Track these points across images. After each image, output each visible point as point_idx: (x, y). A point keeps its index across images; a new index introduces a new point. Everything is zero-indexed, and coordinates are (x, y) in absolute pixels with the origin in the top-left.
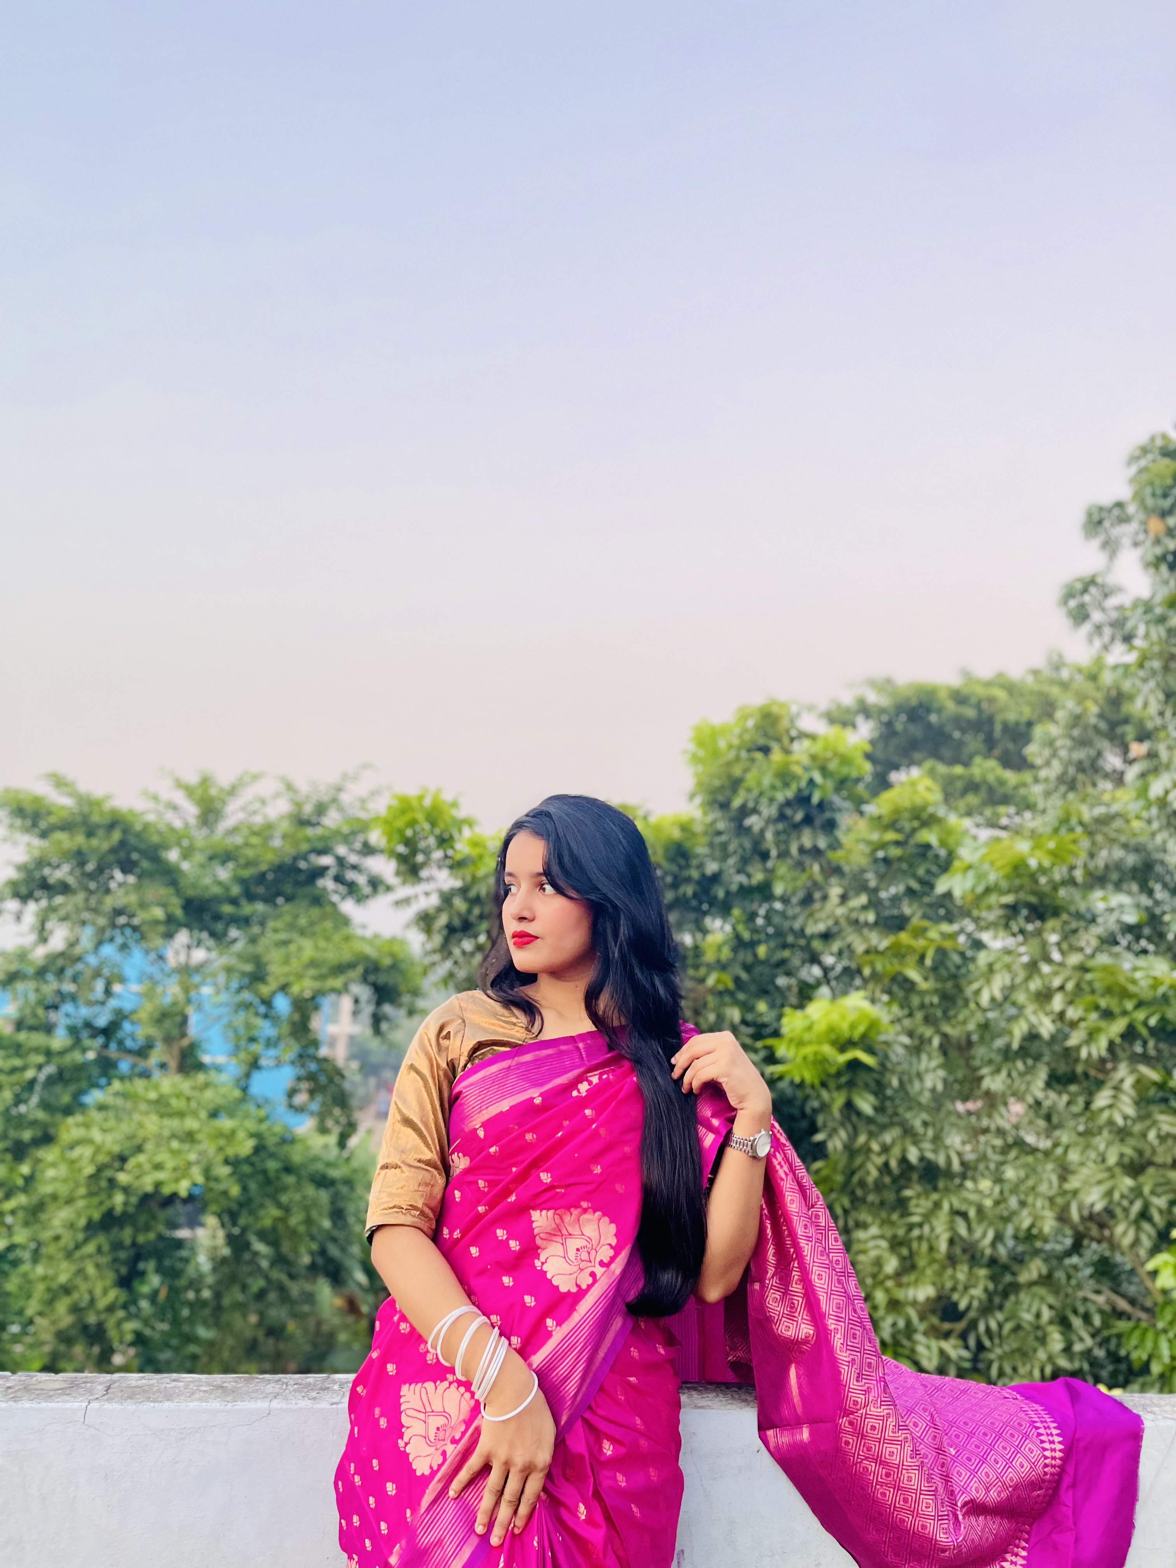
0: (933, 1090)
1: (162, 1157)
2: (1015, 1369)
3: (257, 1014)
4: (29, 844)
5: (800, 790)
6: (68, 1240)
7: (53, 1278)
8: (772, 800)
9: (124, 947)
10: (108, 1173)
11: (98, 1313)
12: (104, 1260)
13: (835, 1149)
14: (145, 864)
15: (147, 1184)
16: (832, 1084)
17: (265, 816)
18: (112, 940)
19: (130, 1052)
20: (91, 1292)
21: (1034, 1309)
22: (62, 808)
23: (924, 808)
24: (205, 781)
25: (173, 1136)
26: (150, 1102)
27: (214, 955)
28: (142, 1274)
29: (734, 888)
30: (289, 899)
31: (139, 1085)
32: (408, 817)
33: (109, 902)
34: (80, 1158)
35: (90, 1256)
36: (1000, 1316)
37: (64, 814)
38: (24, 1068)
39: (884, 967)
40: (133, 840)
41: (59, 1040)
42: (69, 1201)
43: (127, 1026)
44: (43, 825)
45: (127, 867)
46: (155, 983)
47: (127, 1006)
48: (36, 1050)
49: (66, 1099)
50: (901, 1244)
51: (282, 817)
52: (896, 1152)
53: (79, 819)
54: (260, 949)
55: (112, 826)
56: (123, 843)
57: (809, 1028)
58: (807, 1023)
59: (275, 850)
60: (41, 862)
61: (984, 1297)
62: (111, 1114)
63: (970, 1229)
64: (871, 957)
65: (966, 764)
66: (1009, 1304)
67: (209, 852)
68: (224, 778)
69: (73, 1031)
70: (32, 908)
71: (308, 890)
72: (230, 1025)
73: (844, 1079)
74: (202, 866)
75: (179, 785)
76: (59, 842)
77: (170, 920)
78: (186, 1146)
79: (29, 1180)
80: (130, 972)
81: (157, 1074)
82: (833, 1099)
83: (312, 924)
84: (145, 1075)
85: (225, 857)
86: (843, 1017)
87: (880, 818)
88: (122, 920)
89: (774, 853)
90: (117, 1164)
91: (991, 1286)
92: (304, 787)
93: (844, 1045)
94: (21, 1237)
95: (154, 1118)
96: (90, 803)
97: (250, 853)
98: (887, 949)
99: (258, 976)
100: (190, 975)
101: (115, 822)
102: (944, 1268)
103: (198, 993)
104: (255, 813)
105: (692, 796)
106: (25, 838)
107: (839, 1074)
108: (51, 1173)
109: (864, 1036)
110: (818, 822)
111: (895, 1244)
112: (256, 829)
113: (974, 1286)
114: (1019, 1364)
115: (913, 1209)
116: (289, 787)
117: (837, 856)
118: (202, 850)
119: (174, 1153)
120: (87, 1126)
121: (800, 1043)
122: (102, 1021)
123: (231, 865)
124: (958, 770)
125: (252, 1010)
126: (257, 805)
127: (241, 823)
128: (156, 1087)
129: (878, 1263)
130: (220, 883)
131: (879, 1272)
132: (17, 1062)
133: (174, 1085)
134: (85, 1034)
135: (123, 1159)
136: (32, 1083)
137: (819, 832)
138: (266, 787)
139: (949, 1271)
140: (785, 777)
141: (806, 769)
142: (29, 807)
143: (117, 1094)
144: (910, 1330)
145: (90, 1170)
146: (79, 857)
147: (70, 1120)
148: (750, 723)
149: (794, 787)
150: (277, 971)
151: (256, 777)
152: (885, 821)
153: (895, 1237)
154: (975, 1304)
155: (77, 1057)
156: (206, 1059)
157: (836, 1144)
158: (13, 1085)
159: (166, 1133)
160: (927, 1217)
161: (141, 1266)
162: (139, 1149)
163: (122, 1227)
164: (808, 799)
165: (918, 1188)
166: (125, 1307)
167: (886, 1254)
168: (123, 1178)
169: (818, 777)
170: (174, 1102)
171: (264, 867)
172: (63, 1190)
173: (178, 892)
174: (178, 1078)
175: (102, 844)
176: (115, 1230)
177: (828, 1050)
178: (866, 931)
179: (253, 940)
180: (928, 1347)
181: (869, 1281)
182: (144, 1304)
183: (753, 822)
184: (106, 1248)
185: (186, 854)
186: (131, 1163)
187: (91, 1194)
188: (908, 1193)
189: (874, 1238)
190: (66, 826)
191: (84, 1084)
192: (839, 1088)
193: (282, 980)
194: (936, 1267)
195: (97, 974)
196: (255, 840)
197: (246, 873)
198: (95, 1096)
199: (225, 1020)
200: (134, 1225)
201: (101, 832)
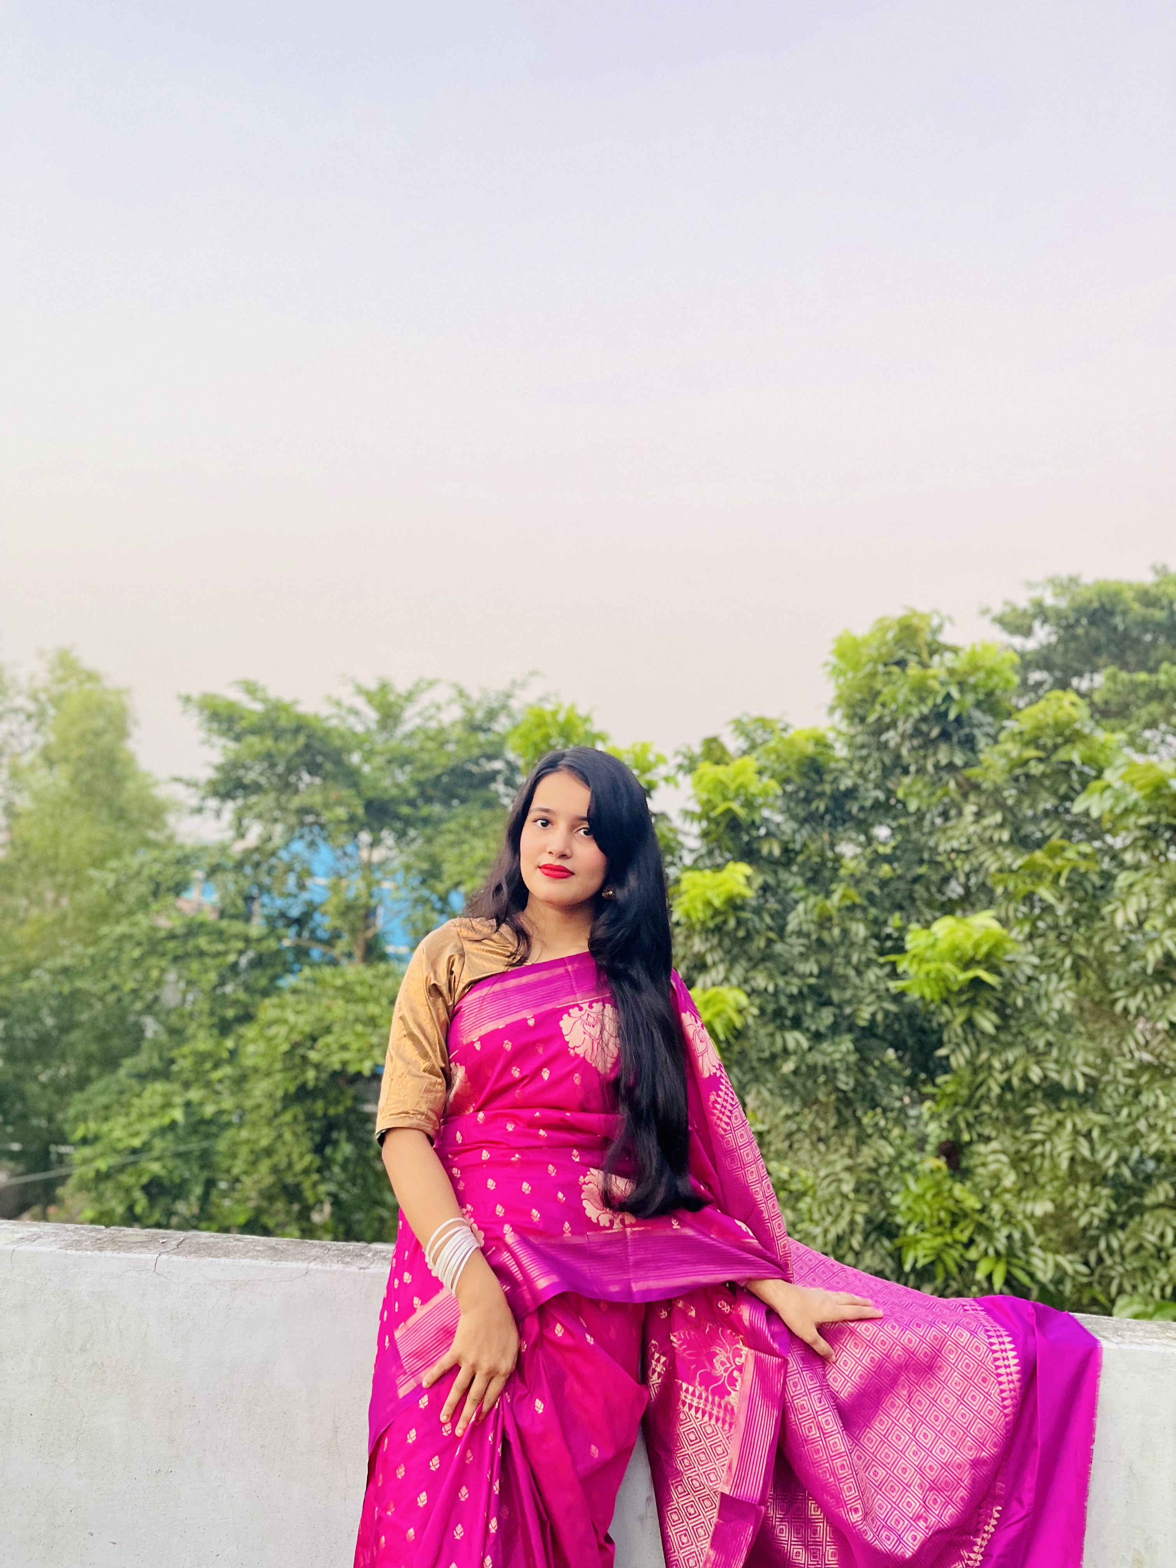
0: (1060, 1012)
1: (347, 1039)
2: (1134, 1287)
3: (433, 909)
4: (224, 747)
5: (935, 706)
6: (267, 1110)
7: (256, 1141)
8: (908, 716)
9: (312, 844)
10: (301, 1051)
11: (295, 1175)
12: (300, 1129)
13: (959, 1066)
14: (329, 766)
15: (335, 1062)
16: (953, 1001)
17: (440, 721)
18: (302, 837)
19: (320, 941)
20: (289, 1156)
21: (1158, 1231)
22: (253, 712)
23: (1068, 724)
24: (384, 688)
25: (357, 1020)
26: (337, 989)
27: (393, 853)
28: (335, 1144)
29: (868, 803)
30: (463, 801)
31: (327, 972)
32: (543, 731)
33: (296, 802)
34: (277, 1035)
35: (287, 1124)
36: (1121, 1235)
37: (254, 719)
38: (225, 953)
39: (1016, 887)
40: (317, 744)
41: (256, 927)
42: (268, 1074)
43: (317, 917)
44: (238, 728)
45: (314, 769)
46: (340, 877)
47: (317, 899)
48: (236, 937)
49: (263, 982)
50: (1023, 1160)
51: (453, 724)
52: (1018, 1069)
53: (267, 724)
54: (435, 848)
55: (297, 730)
56: (307, 746)
57: (933, 946)
58: (931, 940)
59: (449, 755)
60: (236, 764)
61: (1105, 1216)
62: (303, 997)
63: (1093, 1150)
64: (1004, 876)
65: (1153, 670)
66: (1132, 1224)
67: (387, 756)
68: (401, 686)
69: (270, 920)
70: (230, 806)
71: (482, 793)
72: (409, 919)
73: (964, 998)
74: (381, 769)
75: (361, 691)
76: (251, 746)
77: (352, 819)
78: (369, 1030)
79: (233, 1053)
80: (317, 867)
81: (344, 961)
82: (954, 1016)
83: (483, 825)
84: (334, 963)
85: (404, 760)
86: (968, 936)
87: (1021, 733)
88: (310, 819)
89: (913, 769)
90: (308, 1043)
91: (1113, 1207)
92: (476, 695)
93: (967, 964)
94: (228, 1103)
95: (340, 1002)
96: (277, 708)
97: (425, 757)
98: (1020, 868)
99: (433, 874)
100: (372, 872)
101: (299, 727)
102: (1065, 1186)
103: (379, 889)
104: (430, 718)
105: (832, 710)
106: (222, 741)
107: (961, 991)
108: (251, 1048)
109: (989, 955)
110: (955, 739)
111: (1017, 1160)
112: (431, 733)
113: (1095, 1205)
114: (1139, 1282)
115: (1035, 1127)
116: (461, 693)
117: (974, 773)
118: (382, 753)
119: (359, 1036)
120: (282, 1007)
121: (922, 960)
122: (295, 912)
123: (408, 768)
124: (1142, 676)
125: (428, 906)
126: (433, 711)
127: (418, 728)
128: (342, 975)
129: (997, 1177)
130: (397, 785)
131: (998, 1185)
132: (220, 947)
133: (359, 973)
134: (280, 923)
135: (314, 1039)
136: (234, 967)
137: (957, 748)
138: (442, 693)
139: (1071, 1189)
140: (921, 691)
141: (943, 684)
142: (223, 712)
143: (306, 980)
144: (1026, 1243)
145: (285, 1047)
146: (269, 758)
147: (267, 1002)
148: (890, 636)
149: (930, 702)
150: (450, 869)
151: (431, 684)
152: (1026, 737)
153: (1018, 1152)
154: (1096, 1222)
155: (272, 944)
156: (390, 949)
157: (958, 1061)
158: (219, 967)
159: (351, 1017)
160: (1049, 1135)
161: (335, 1135)
162: (328, 1030)
163: (315, 1100)
164: (946, 714)
165: (1042, 1107)
166: (319, 1170)
167: (1006, 1169)
168: (313, 1056)
169: (955, 693)
170: (358, 989)
171: (438, 771)
172: (262, 1064)
173: (359, 794)
174: (361, 967)
175: (290, 747)
176: (309, 1102)
177: (949, 968)
178: (1000, 850)
179: (429, 840)
180: (1045, 1261)
181: (987, 1193)
182: (336, 1169)
183: (891, 737)
184: (301, 1117)
185: (368, 756)
186: (320, 1043)
187: (286, 1069)
188: (1031, 1111)
189: (994, 1152)
190: (256, 731)
191: (279, 969)
192: (961, 1005)
193: (456, 879)
194: (1056, 1184)
195: (290, 869)
196: (430, 745)
197: (422, 776)
198: (288, 981)
199: (404, 915)
200: (325, 1097)
201: (288, 736)
